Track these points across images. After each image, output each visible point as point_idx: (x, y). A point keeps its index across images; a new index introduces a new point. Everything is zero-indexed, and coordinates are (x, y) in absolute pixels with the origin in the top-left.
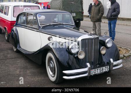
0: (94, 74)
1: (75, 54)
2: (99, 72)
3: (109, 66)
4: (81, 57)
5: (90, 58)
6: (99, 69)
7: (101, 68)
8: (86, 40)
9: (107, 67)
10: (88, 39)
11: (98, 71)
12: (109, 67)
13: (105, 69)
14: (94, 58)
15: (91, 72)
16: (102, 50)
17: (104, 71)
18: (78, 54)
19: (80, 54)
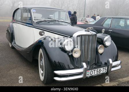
0: (90, 75)
1: (69, 52)
2: (96, 74)
3: (107, 67)
4: (76, 55)
5: (86, 57)
6: (96, 70)
7: (99, 69)
8: (82, 36)
9: (105, 68)
10: (85, 35)
11: (95, 72)
12: (107, 69)
13: (103, 70)
14: (91, 57)
15: (87, 74)
16: (100, 49)
17: (102, 72)
18: (73, 52)
19: (75, 52)
